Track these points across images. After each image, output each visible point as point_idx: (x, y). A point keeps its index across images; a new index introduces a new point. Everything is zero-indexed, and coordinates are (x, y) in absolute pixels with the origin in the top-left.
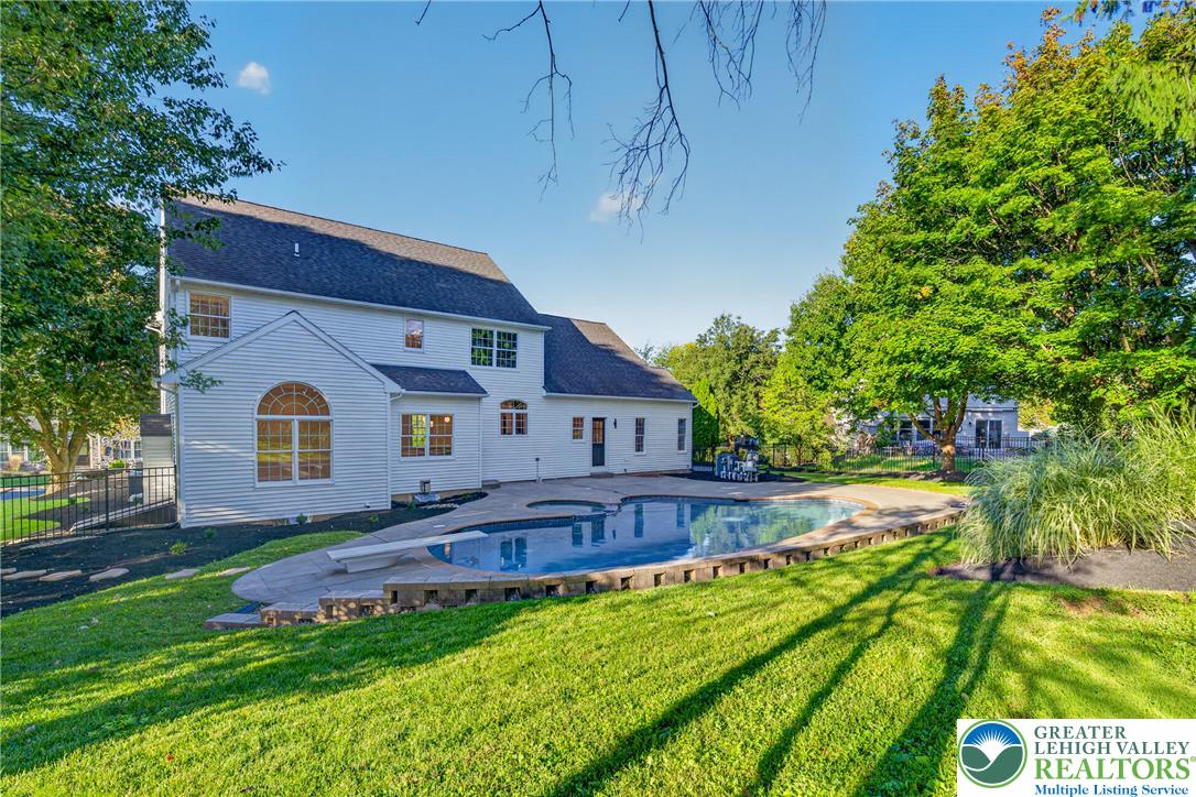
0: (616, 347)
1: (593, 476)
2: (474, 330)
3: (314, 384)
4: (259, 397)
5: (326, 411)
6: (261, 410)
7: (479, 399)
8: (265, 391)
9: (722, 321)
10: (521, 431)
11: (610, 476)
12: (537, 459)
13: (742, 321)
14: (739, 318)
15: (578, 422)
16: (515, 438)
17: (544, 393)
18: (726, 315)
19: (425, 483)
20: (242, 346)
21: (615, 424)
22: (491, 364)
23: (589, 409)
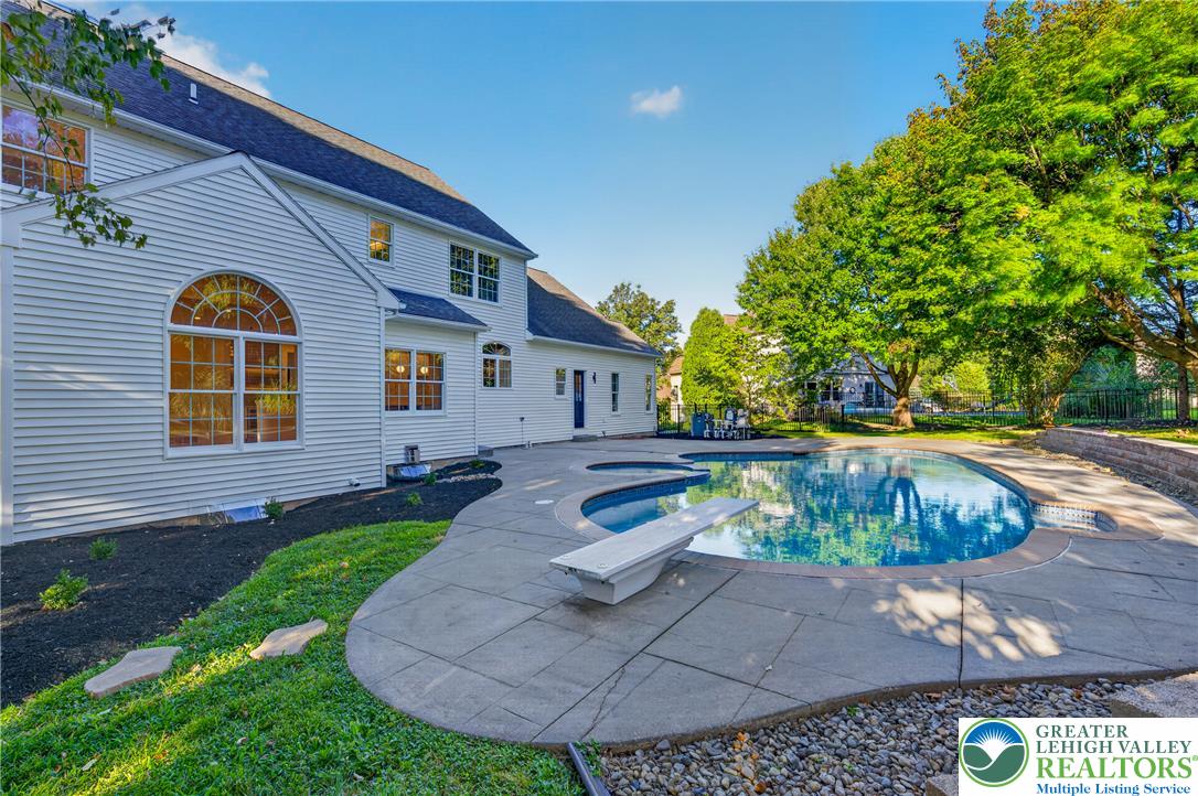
0: (572, 298)
1: (576, 439)
2: (453, 248)
3: (272, 280)
4: (174, 292)
5: (290, 327)
6: (180, 315)
7: (475, 334)
8: (186, 282)
9: (621, 290)
10: (506, 383)
11: (594, 438)
12: (522, 419)
13: (642, 290)
14: (639, 287)
15: (560, 375)
16: (497, 393)
17: (530, 336)
18: (626, 284)
19: (412, 449)
20: (143, 194)
21: (594, 378)
22: (470, 294)
23: (571, 360)
